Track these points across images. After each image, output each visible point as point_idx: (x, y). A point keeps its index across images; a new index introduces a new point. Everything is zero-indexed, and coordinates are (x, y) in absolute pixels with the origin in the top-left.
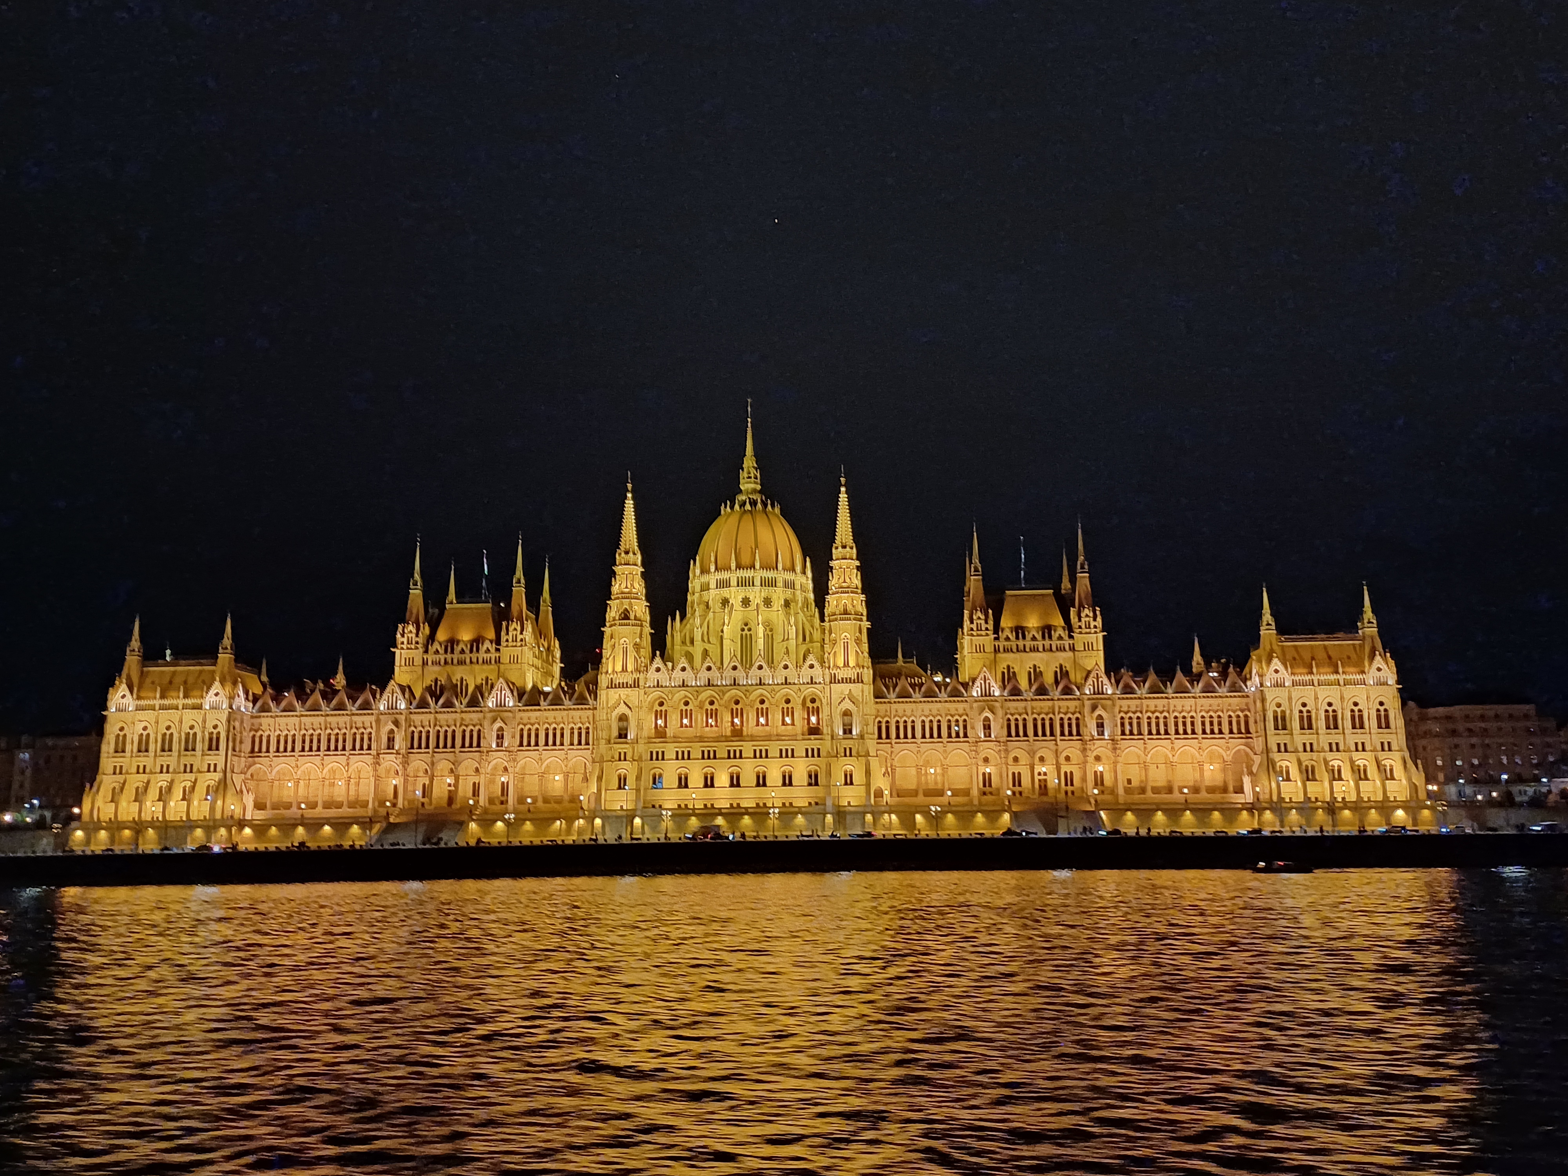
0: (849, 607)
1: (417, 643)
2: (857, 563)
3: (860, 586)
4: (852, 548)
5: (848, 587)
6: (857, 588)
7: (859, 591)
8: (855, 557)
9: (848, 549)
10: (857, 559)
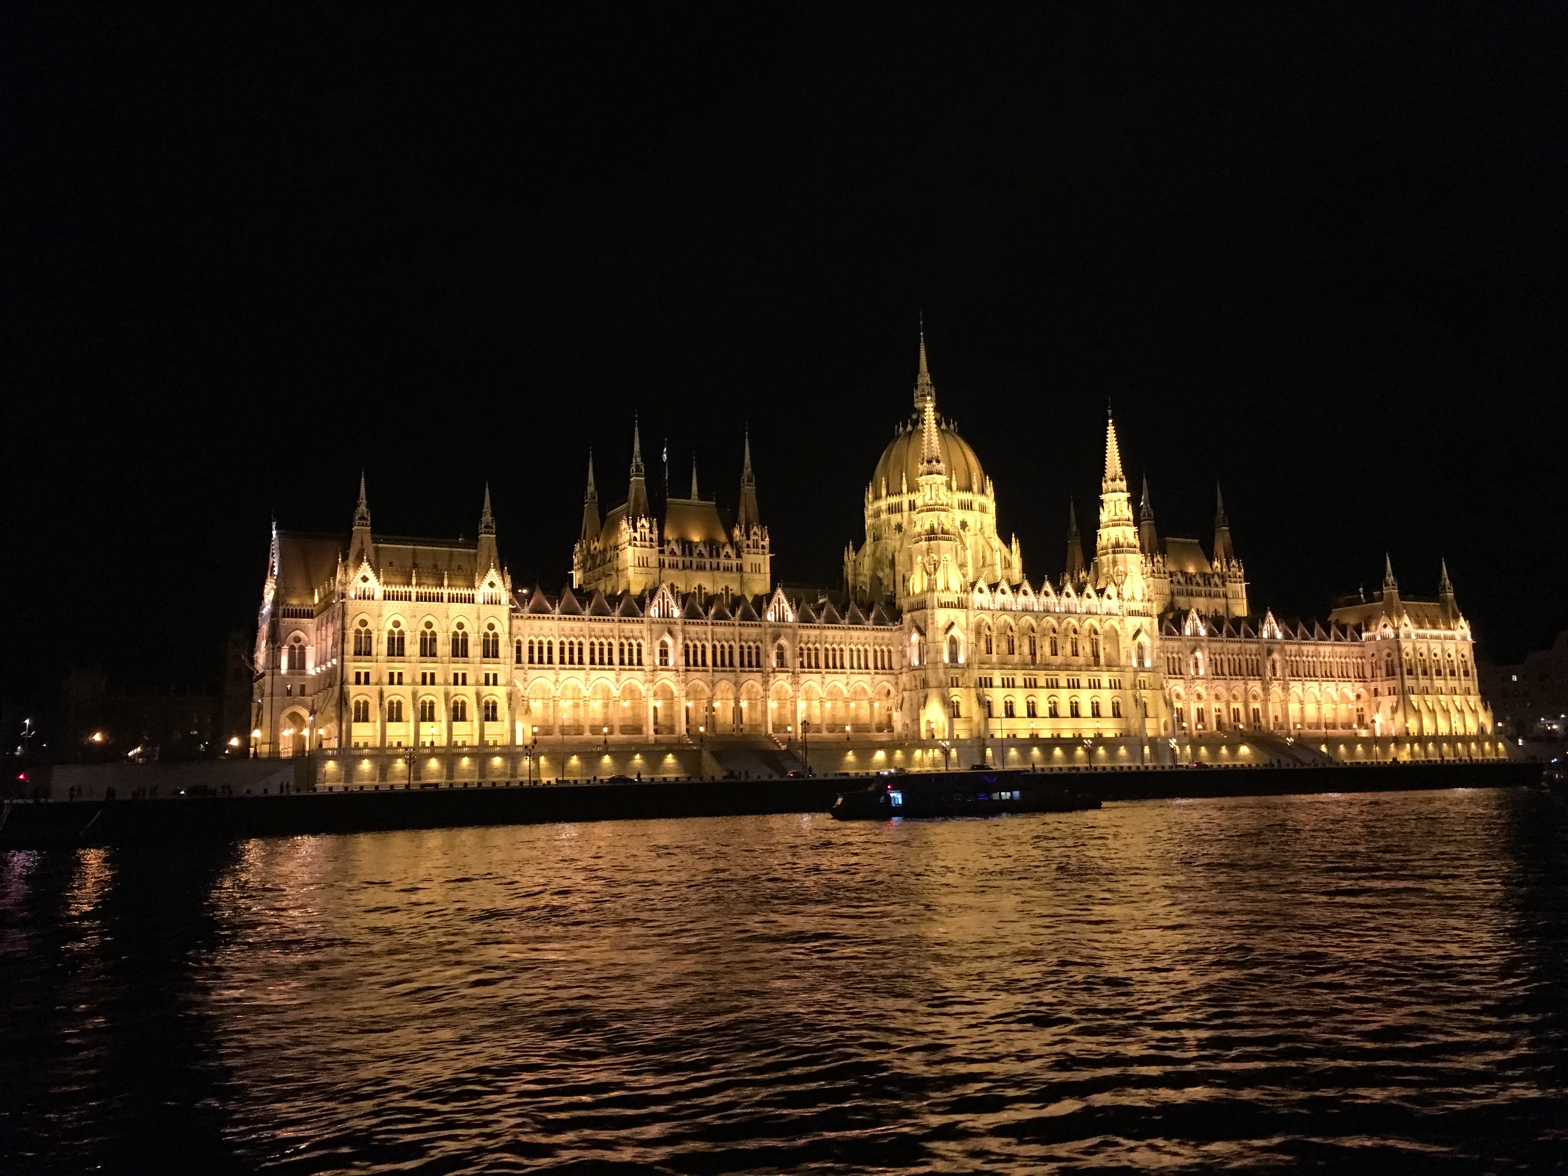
0: (1121, 541)
1: (651, 540)
2: (1128, 495)
3: (1131, 517)
4: (1121, 480)
5: (1119, 520)
6: (1129, 520)
7: (1131, 523)
8: (1125, 489)
9: (1118, 481)
10: (1128, 491)
